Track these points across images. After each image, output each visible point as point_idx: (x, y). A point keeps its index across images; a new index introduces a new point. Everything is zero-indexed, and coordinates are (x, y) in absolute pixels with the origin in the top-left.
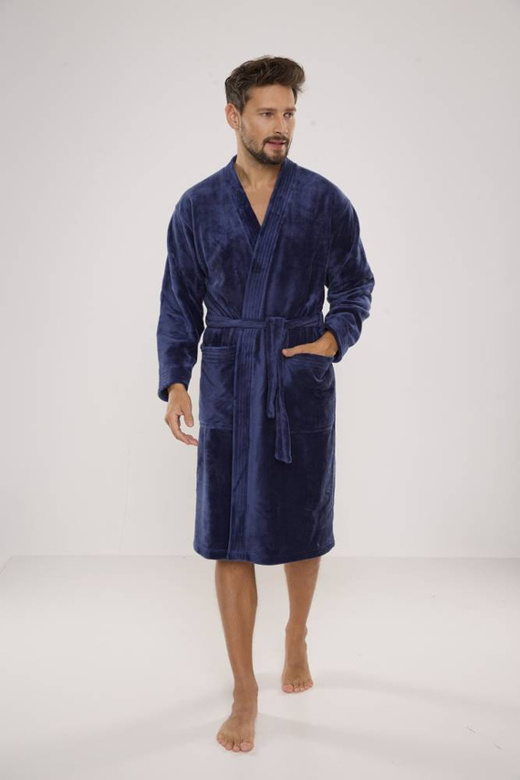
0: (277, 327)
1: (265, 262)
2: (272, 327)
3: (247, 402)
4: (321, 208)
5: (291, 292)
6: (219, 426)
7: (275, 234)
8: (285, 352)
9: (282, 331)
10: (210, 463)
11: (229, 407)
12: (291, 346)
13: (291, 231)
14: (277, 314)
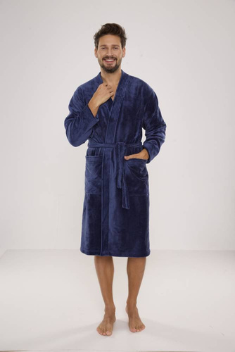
0: (121, 147)
1: (115, 117)
2: (119, 147)
3: (108, 181)
4: (140, 93)
5: (127, 131)
6: (94, 193)
7: (120, 105)
8: (125, 157)
9: (124, 148)
10: (89, 210)
11: (99, 184)
12: (128, 155)
13: (127, 104)
14: (121, 141)
